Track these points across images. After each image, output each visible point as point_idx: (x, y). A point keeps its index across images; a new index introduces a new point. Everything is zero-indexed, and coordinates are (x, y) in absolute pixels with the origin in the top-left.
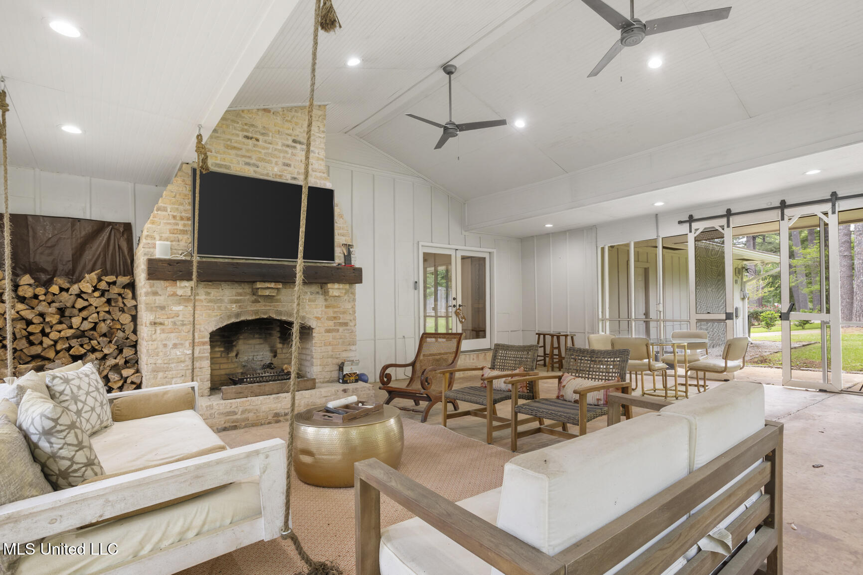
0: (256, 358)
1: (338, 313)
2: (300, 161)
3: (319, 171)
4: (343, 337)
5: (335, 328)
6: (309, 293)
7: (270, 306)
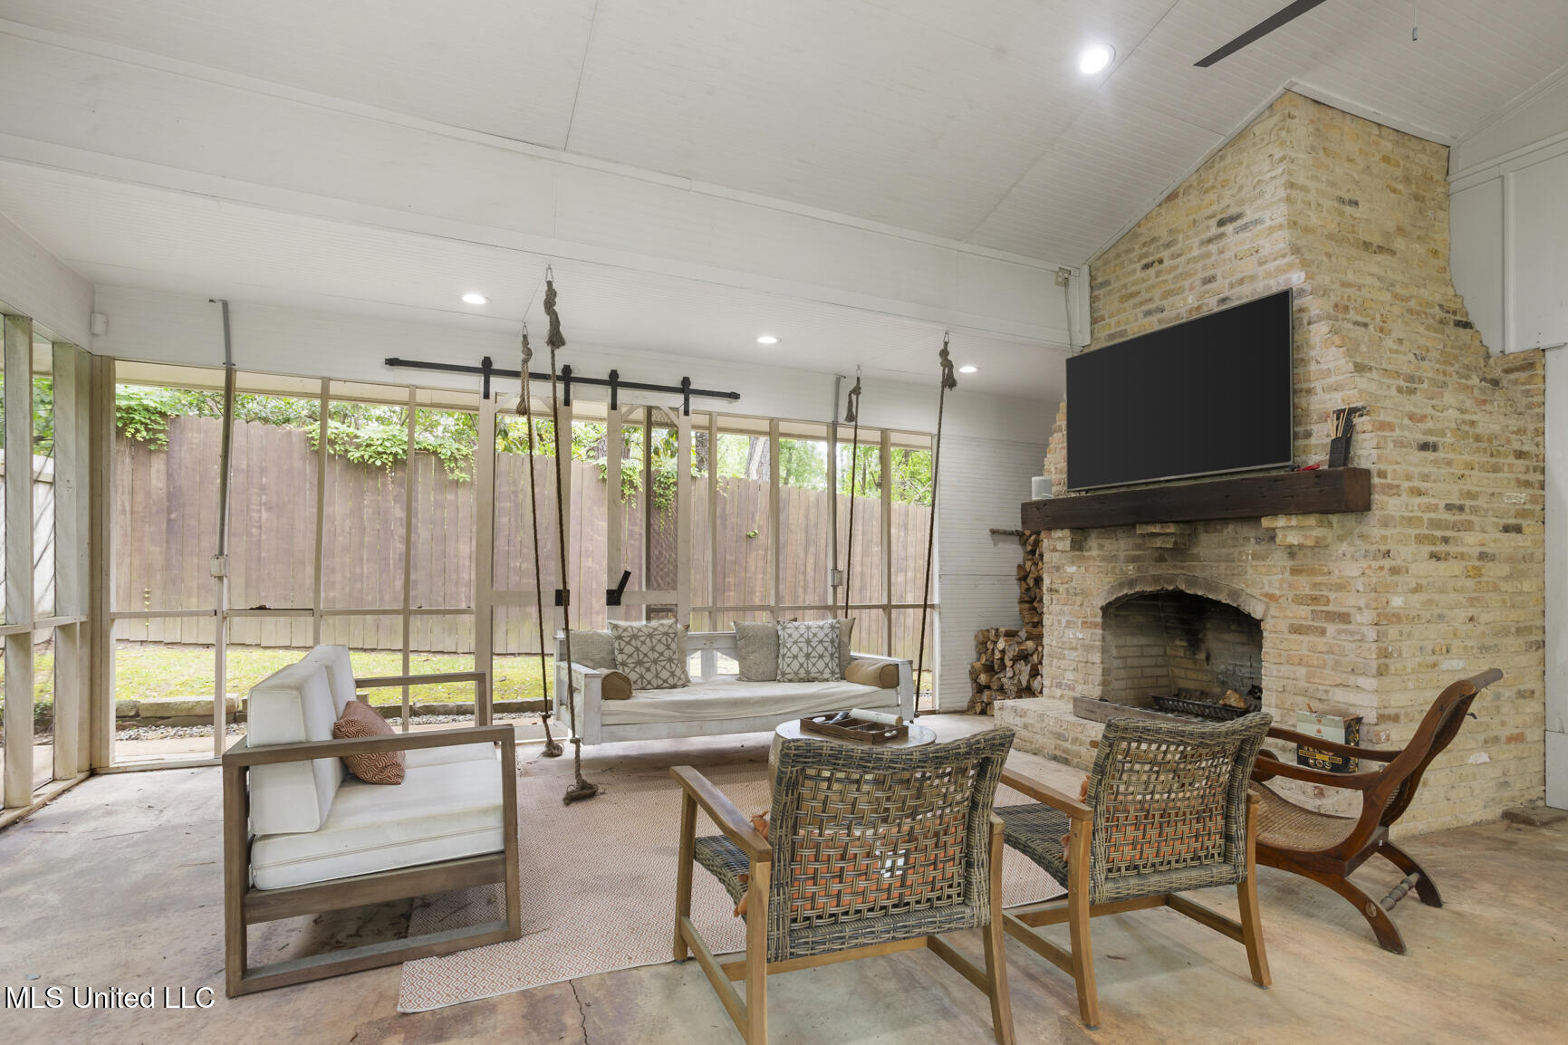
0: (1240, 671)
1: (1323, 588)
2: (1233, 257)
3: (1273, 256)
4: (1336, 649)
5: (1315, 624)
6: (1253, 541)
7: (1183, 568)
